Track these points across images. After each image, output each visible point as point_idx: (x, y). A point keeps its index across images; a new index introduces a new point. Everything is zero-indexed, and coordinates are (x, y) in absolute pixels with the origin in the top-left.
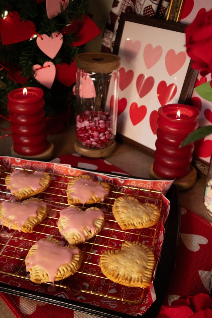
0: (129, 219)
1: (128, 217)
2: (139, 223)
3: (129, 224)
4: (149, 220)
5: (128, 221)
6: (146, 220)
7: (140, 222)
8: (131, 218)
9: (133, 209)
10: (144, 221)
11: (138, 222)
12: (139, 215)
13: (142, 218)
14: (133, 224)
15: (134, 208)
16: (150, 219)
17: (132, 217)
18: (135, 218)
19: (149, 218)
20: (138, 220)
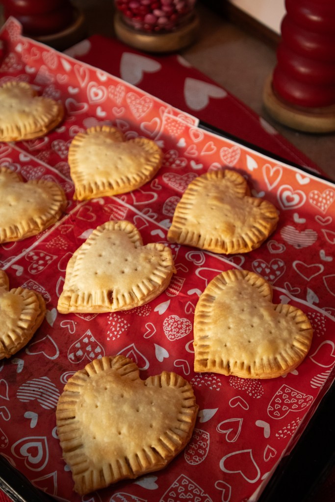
0: (219, 349)
1: (219, 341)
2: (243, 364)
3: (214, 363)
4: (272, 361)
5: (215, 353)
6: (262, 359)
7: (246, 363)
8: (226, 346)
9: (241, 320)
10: (258, 361)
11: (239, 362)
12: (249, 342)
13: (252, 354)
14: (225, 363)
15: (245, 317)
16: (275, 359)
17: (228, 344)
18: (236, 349)
19: (271, 357)
20: (241, 356)
